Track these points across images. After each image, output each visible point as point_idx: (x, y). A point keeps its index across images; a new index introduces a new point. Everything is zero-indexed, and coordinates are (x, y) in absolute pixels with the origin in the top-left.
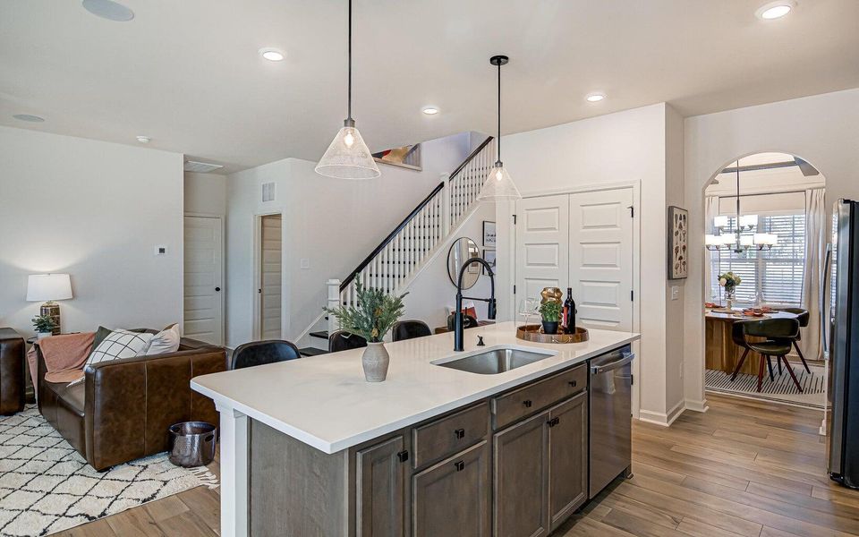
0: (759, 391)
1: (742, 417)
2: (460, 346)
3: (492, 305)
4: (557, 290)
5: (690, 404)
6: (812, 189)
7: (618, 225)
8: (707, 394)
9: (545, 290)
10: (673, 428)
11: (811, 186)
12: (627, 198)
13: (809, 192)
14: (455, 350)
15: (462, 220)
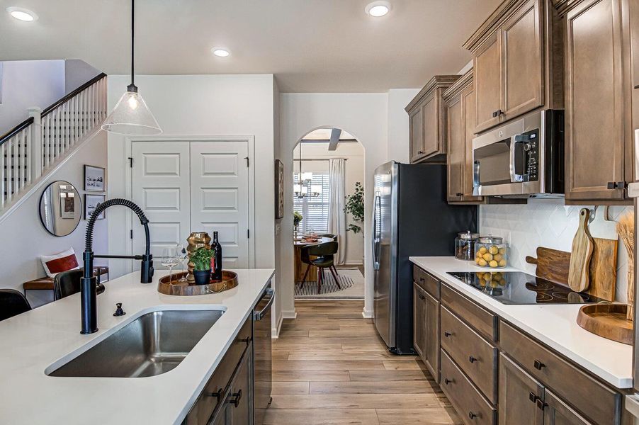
0: (319, 293)
1: (319, 316)
2: (90, 325)
3: (147, 263)
4: (206, 235)
5: (286, 314)
6: (333, 159)
7: (236, 173)
8: (296, 302)
9: (192, 235)
10: (282, 338)
11: (332, 157)
12: (243, 150)
13: (331, 161)
14: (83, 332)
15: (57, 162)
